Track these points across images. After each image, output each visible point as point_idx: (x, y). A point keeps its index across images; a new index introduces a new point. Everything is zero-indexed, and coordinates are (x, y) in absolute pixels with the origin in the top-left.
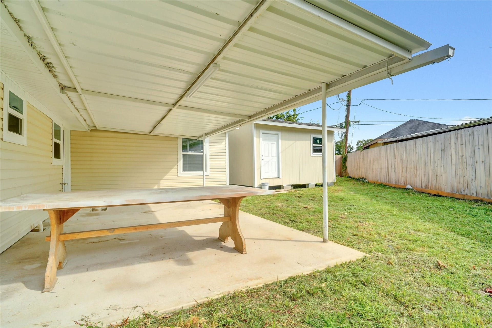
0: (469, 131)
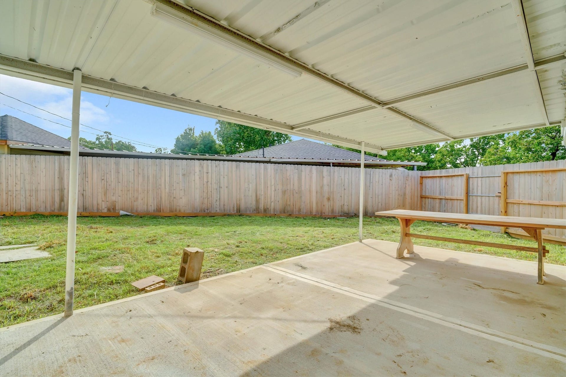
0: (216, 164)
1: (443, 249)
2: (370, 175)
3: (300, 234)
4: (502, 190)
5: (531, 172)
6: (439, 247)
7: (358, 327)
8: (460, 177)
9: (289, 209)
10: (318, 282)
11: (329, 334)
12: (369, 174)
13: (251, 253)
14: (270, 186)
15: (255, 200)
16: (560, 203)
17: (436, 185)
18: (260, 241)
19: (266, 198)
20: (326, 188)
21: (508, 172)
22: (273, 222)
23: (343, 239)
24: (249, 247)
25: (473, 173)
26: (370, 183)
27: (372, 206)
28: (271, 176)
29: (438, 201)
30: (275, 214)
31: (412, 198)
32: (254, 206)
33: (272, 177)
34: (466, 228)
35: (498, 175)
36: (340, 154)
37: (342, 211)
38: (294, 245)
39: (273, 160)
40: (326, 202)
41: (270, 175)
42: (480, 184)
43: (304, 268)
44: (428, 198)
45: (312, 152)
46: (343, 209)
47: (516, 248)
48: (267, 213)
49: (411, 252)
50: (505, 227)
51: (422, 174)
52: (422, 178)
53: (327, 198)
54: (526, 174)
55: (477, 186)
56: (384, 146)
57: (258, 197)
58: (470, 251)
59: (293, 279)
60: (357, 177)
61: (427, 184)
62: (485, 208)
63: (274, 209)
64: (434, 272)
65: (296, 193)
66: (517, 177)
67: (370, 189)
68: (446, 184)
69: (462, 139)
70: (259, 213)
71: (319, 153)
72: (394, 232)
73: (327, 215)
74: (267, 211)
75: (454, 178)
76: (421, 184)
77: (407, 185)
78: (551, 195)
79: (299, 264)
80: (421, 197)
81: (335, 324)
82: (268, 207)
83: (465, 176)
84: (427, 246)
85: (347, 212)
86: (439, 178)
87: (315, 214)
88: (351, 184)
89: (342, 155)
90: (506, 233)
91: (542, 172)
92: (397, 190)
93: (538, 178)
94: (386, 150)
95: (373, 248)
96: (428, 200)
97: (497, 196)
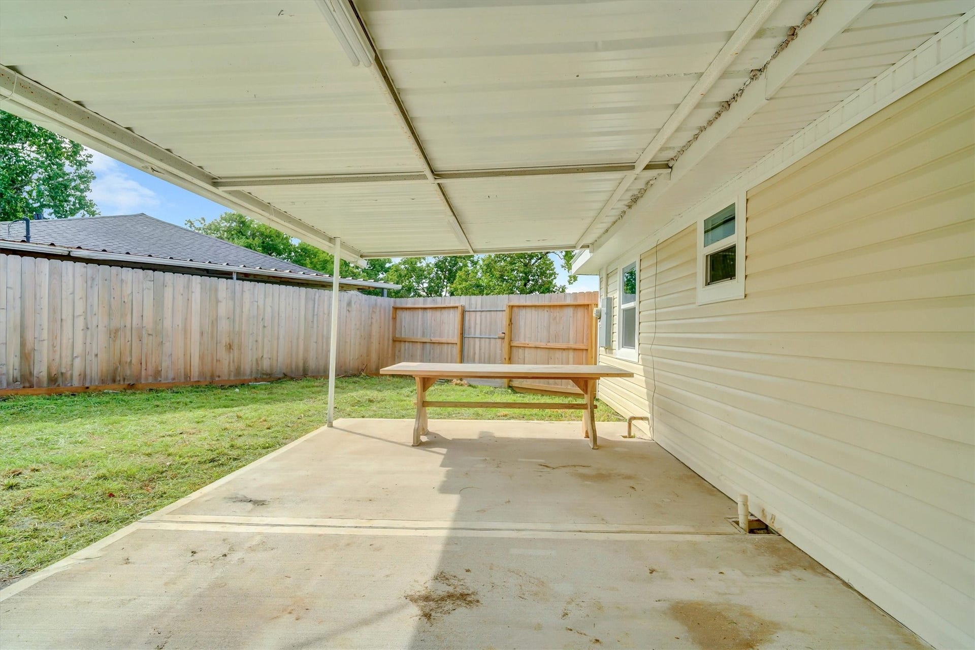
1: (460, 420)
2: (313, 302)
3: (186, 426)
4: (506, 330)
5: (538, 306)
6: (453, 418)
7: (466, 592)
8: (452, 311)
9: (128, 372)
10: (315, 526)
11: (432, 629)
12: (313, 299)
13: (71, 496)
14: (71, 316)
15: (18, 354)
16: (567, 346)
17: (418, 322)
18: (83, 462)
19: (58, 348)
20: (224, 325)
21: (514, 306)
22: (91, 407)
23: (290, 425)
24: (56, 481)
25: (470, 304)
26: (314, 315)
27: (317, 358)
28: (73, 293)
29: (419, 346)
30: (87, 385)
31: (380, 341)
32: (14, 369)
33: (77, 297)
34: (462, 385)
35: (501, 309)
36: (239, 257)
37: (258, 370)
38: (189, 454)
39: (76, 253)
40: (222, 354)
41: (71, 290)
42: (478, 322)
43: (259, 503)
44: (405, 341)
45: (172, 245)
46: (260, 366)
47: (566, 407)
48: (59, 386)
49: (427, 433)
50: (509, 379)
51: (395, 302)
52: (396, 309)
53: (226, 345)
54: (533, 308)
55: (476, 323)
56: (365, 251)
57: (29, 346)
58: (493, 419)
59: (253, 535)
60: (289, 305)
61: (403, 320)
62: (485, 357)
63: (83, 376)
64: (482, 458)
65: (149, 335)
66: (523, 312)
67: (313, 327)
68: (433, 321)
69: (418, 256)
70: (31, 387)
71: (189, 250)
72: (371, 401)
73: (224, 380)
74: (60, 381)
75: (443, 311)
76: (394, 319)
77: (374, 321)
78: (558, 335)
79: (238, 496)
80: (394, 341)
81: (425, 603)
82: (64, 371)
83: (460, 309)
84: (437, 419)
85: (269, 372)
86: (422, 311)
87: (197, 380)
88: (277, 318)
89: (244, 259)
90: (510, 387)
91: (550, 306)
92: (358, 329)
93: (544, 314)
94: (366, 258)
95: (360, 434)
96: (405, 345)
97: (499, 338)
